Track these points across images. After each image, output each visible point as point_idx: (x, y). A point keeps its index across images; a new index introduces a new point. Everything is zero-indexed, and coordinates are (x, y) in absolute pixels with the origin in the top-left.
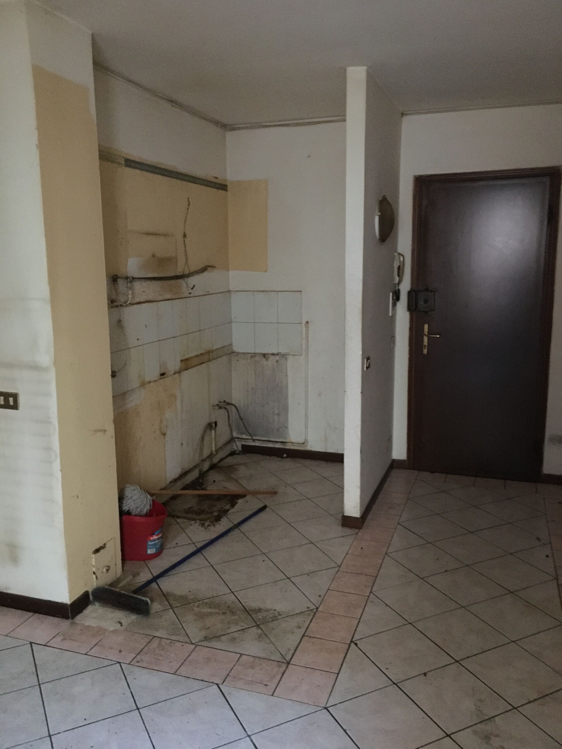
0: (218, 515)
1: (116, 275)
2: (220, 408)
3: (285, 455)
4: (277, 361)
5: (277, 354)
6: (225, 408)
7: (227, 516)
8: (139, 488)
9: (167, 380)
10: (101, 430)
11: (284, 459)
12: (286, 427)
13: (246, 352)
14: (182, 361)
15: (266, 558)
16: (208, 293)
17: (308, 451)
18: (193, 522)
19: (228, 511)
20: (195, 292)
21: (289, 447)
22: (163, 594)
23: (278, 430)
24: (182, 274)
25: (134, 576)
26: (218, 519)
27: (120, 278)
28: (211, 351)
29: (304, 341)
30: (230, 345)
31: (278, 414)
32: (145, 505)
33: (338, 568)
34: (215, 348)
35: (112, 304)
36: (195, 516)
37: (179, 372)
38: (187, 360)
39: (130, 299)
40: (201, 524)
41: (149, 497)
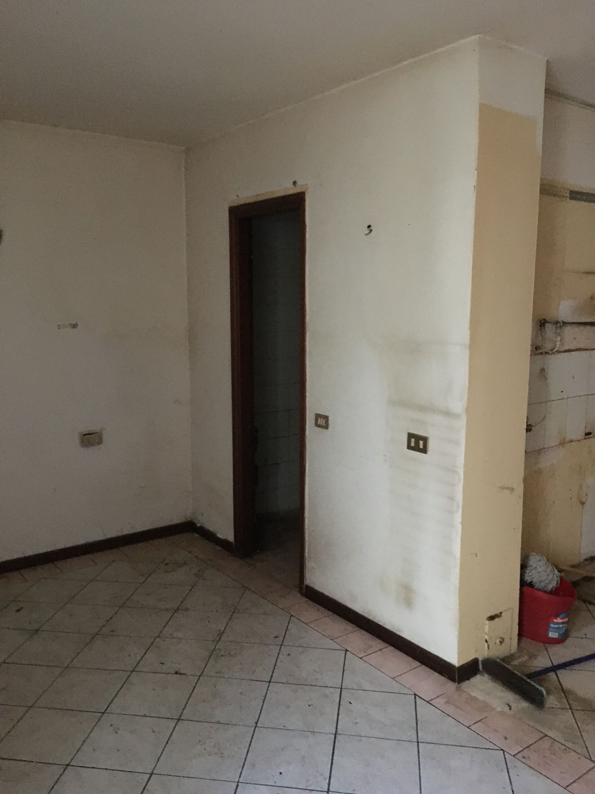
1: (544, 320)
8: (546, 560)
10: (508, 488)
22: (563, 689)
25: (530, 658)
27: (549, 322)
32: (551, 580)
35: (536, 350)
39: (558, 346)
41: (556, 572)
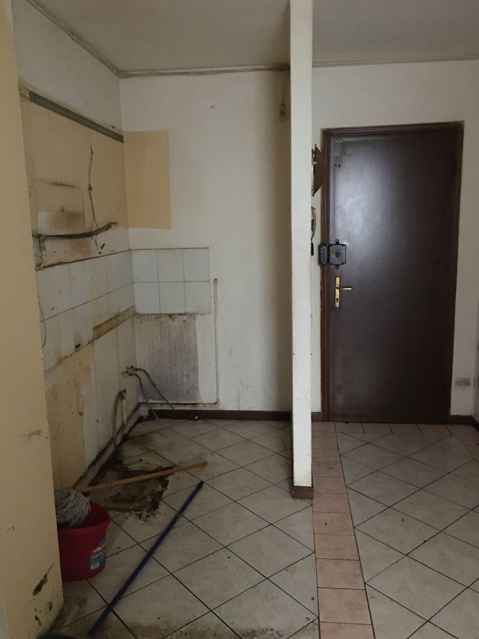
0: (153, 501)
2: (131, 375)
3: (197, 417)
4: (185, 321)
5: (185, 314)
6: (136, 375)
7: (164, 500)
9: (81, 352)
10: (34, 433)
11: (197, 422)
12: (197, 389)
13: (151, 313)
14: (94, 328)
15: (230, 554)
16: (113, 252)
17: (220, 411)
18: (127, 514)
19: (162, 493)
20: (105, 251)
21: (200, 408)
23: (188, 392)
24: (89, 231)
25: (81, 606)
26: (155, 506)
28: (118, 314)
29: (213, 299)
30: (133, 306)
31: (187, 375)
33: (314, 555)
34: (121, 311)
36: (126, 506)
37: (92, 342)
38: (98, 327)
40: (138, 515)
